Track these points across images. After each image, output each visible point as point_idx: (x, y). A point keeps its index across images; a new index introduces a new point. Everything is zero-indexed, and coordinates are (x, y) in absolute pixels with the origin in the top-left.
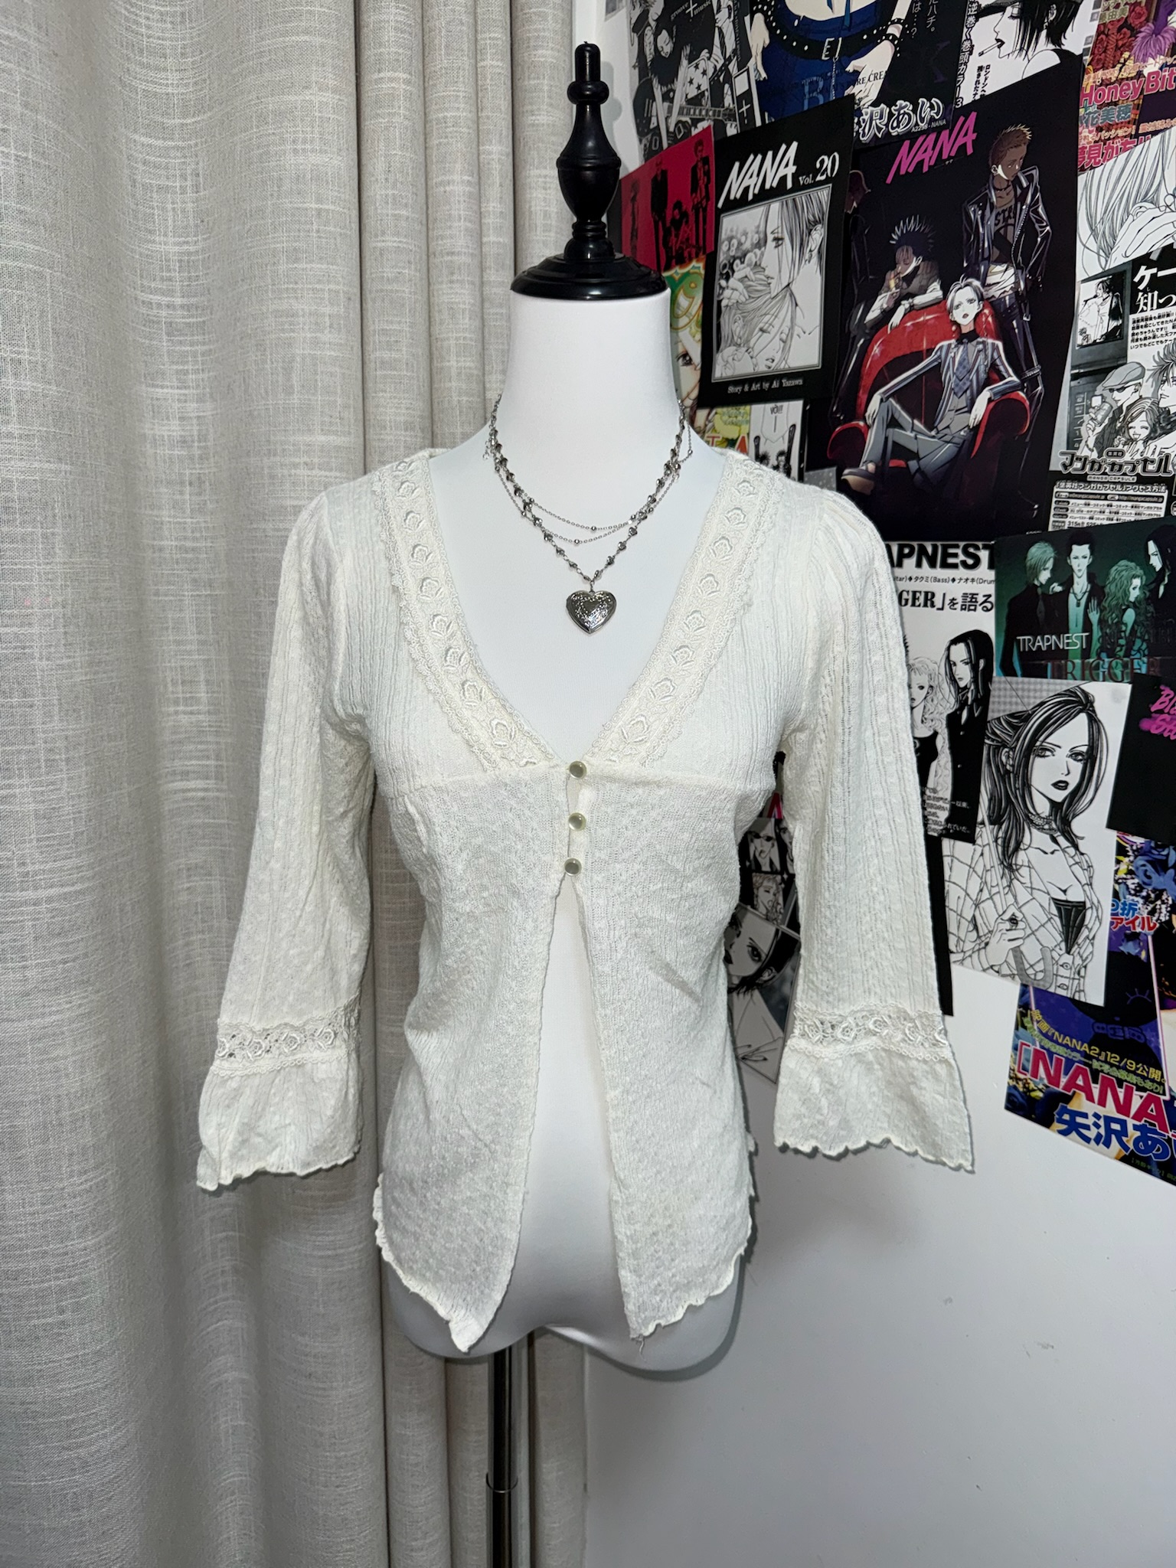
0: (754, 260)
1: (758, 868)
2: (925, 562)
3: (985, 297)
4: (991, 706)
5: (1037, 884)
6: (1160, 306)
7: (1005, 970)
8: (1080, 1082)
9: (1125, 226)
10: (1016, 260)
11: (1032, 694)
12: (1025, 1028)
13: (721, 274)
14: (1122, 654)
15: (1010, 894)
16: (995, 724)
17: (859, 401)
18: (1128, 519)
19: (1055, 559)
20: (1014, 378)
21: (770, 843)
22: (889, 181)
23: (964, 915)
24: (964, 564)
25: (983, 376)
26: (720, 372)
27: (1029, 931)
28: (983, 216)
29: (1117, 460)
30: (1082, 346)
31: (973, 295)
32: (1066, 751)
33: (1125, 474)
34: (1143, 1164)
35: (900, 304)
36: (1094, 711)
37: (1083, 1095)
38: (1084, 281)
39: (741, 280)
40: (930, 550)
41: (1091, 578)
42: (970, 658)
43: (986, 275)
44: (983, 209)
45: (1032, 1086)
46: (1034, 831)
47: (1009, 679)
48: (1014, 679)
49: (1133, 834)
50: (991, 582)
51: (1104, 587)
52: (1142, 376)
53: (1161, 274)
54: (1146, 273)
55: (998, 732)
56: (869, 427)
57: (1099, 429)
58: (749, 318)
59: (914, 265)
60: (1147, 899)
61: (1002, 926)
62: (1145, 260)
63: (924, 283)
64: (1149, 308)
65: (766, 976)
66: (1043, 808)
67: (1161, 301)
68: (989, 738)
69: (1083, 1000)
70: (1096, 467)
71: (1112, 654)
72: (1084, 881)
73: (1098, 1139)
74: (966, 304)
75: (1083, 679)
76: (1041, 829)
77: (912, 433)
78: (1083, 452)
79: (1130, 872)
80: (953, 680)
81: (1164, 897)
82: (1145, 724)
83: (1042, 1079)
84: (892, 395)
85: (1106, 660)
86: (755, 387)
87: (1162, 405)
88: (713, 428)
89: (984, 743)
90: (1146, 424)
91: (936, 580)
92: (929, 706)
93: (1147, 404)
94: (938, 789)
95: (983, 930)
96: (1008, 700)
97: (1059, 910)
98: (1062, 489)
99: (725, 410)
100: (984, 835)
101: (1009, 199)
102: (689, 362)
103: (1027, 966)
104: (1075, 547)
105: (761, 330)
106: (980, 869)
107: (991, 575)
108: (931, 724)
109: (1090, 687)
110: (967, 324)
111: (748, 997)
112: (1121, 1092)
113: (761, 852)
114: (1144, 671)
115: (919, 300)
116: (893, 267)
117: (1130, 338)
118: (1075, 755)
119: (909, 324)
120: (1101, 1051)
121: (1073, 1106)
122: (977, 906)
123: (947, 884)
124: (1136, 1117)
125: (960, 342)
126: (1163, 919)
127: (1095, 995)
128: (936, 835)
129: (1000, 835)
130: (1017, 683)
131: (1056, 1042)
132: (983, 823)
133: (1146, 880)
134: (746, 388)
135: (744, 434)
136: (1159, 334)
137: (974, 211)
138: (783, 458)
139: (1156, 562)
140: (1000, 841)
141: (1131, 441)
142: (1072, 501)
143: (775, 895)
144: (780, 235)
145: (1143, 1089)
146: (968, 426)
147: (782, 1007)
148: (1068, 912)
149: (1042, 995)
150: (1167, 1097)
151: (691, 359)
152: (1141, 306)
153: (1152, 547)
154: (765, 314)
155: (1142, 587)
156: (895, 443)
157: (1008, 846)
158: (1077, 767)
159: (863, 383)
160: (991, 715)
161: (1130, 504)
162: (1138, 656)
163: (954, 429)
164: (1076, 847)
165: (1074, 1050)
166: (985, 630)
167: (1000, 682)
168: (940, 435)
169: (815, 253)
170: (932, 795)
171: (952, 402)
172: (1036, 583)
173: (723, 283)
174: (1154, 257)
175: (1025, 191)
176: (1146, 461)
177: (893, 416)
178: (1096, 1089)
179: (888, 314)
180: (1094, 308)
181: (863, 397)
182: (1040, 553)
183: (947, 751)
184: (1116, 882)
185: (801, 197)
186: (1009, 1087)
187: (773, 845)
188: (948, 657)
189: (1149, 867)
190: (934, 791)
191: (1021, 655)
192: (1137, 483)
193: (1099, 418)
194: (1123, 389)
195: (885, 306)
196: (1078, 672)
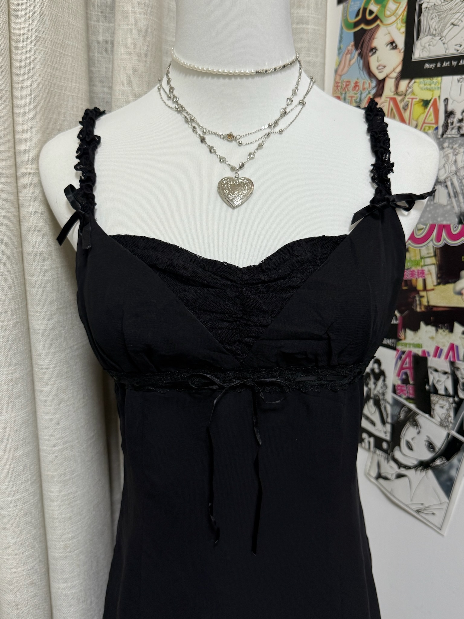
1: (436, 391)
21: (445, 376)
26: (418, 54)
58: (443, 16)
65: (438, 462)
86: (445, 64)
88: (413, 93)
99: (422, 80)
102: (396, 47)
105: (452, 24)
111: (423, 473)
113: (438, 381)
134: (439, 65)
135: (436, 96)
143: (447, 410)
147: (449, 483)
151: (396, 46)
154: (456, 13)
187: (448, 378)
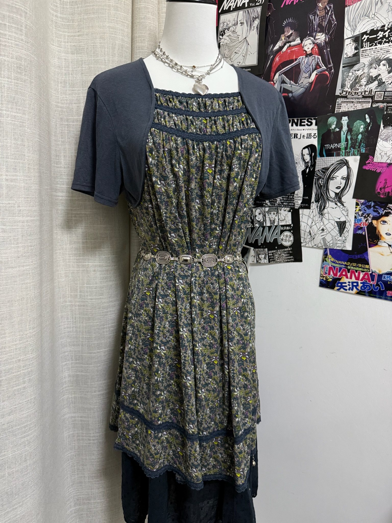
0: (233, 30)
2: (294, 125)
3: (315, 43)
4: (316, 167)
5: (331, 218)
6: (370, 46)
7: (320, 245)
8: (344, 273)
9: (359, 23)
10: (325, 31)
11: (329, 162)
12: (326, 261)
13: (220, 34)
14: (357, 148)
15: (322, 222)
16: (317, 172)
17: (271, 75)
18: (359, 108)
19: (337, 121)
20: (325, 67)
22: (282, 6)
23: (306, 231)
24: (307, 125)
25: (314, 67)
27: (328, 232)
28: (314, 18)
29: (357, 91)
30: (346, 58)
31: (311, 42)
32: (340, 177)
33: (359, 95)
34: (363, 293)
35: (286, 45)
36: (349, 165)
37: (345, 277)
38: (346, 39)
39: (228, 36)
40: (296, 121)
41: (348, 126)
42: (309, 153)
43: (315, 36)
44: (315, 16)
45: (328, 278)
46: (330, 202)
47: (322, 158)
48: (324, 158)
49: (361, 199)
50: (316, 130)
51: (352, 128)
52: (364, 66)
53: (370, 37)
54: (365, 37)
55: (318, 174)
56: (275, 84)
57: (351, 82)
59: (291, 32)
60: (365, 217)
61: (319, 232)
62: (365, 33)
63: (294, 38)
64: (367, 47)
66: (332, 195)
67: (370, 45)
68: (315, 176)
69: (345, 249)
70: (350, 93)
71: (354, 148)
72: (345, 215)
73: (349, 289)
74: (308, 45)
75: (345, 156)
76: (332, 202)
77: (290, 85)
78: (346, 89)
79: (360, 210)
80: (304, 160)
81: (370, 216)
82: (364, 167)
83: (331, 275)
84: (283, 73)
85: (353, 150)
87: (371, 75)
89: (314, 178)
90: (366, 81)
91: (298, 130)
93: (366, 75)
94: (299, 194)
95: (312, 234)
96: (322, 164)
97: (338, 224)
98: (339, 101)
100: (313, 206)
101: (323, 13)
103: (327, 243)
104: (343, 117)
106: (312, 216)
107: (316, 127)
109: (347, 158)
110: (309, 51)
112: (357, 274)
114: (364, 152)
115: (292, 44)
116: (283, 33)
117: (361, 56)
118: (343, 178)
119: (289, 51)
120: (351, 263)
121: (341, 281)
122: (311, 227)
123: (301, 223)
124: (362, 280)
125: (306, 56)
126: (370, 222)
127: (349, 247)
128: (297, 208)
129: (319, 205)
130: (325, 159)
131: (336, 263)
132: (313, 202)
133: (365, 212)
136: (369, 54)
137: (312, 17)
139: (368, 120)
140: (318, 207)
141: (361, 85)
142: (342, 104)
144: (243, 22)
145: (363, 272)
146: (309, 82)
148: (341, 225)
149: (332, 250)
150: (371, 272)
152: (364, 46)
153: (367, 116)
155: (364, 128)
156: (284, 88)
157: (321, 208)
158: (344, 182)
159: (273, 70)
160: (316, 170)
161: (360, 104)
162: (362, 148)
163: (304, 83)
164: (343, 205)
165: (342, 264)
166: (314, 144)
167: (319, 159)
168: (299, 85)
169: (255, 28)
171: (304, 75)
172: (331, 129)
173: (221, 37)
174: (368, 32)
175: (329, 11)
176: (365, 91)
177: (283, 80)
178: (349, 275)
179: (281, 48)
180: (350, 47)
181: (272, 74)
182: (332, 120)
183: (302, 182)
184: (356, 213)
185: (251, 10)
186: (321, 280)
188: (302, 153)
189: (365, 208)
190: (297, 195)
191: (326, 151)
192: (363, 98)
193: (351, 79)
194: (359, 70)
195: (280, 45)
196: (343, 154)
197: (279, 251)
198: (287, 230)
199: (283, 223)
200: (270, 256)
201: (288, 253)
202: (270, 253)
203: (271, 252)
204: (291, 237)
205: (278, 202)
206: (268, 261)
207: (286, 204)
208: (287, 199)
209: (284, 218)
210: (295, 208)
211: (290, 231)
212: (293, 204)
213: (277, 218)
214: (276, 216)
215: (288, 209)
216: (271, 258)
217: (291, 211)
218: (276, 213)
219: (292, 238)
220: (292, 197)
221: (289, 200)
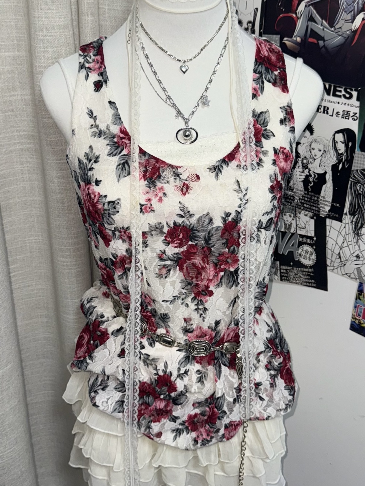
4: (353, 164)
7: (352, 276)
12: (360, 299)
15: (357, 245)
16: (355, 172)
17: (294, 3)
23: (335, 252)
24: (344, 96)
25: (360, 6)
27: (364, 262)
42: (345, 140)
45: (362, 322)
47: (363, 153)
50: (357, 107)
55: (356, 176)
56: (298, 18)
61: (352, 258)
68: (352, 178)
77: (321, 27)
80: (336, 149)
91: (330, 101)
92: (323, 159)
94: (326, 197)
95: (343, 259)
96: (362, 162)
100: (346, 219)
103: (363, 276)
106: (343, 233)
107: (358, 104)
108: (324, 168)
122: (341, 249)
123: (327, 238)
128: (323, 216)
129: (354, 220)
132: (346, 214)
138: (251, 25)
140: (354, 223)
146: (351, 30)
156: (312, 30)
157: (358, 225)
160: (353, 168)
163: (344, 29)
166: (353, 129)
167: (358, 154)
168: (336, 31)
170: (323, 199)
171: (343, 16)
177: (311, 15)
183: (331, 181)
186: (352, 322)
188: (334, 139)
190: (324, 197)
197: (295, 268)
198: (308, 244)
199: (303, 232)
200: (283, 273)
201: (308, 275)
202: (283, 269)
203: (284, 267)
204: (312, 254)
205: (296, 201)
206: (279, 278)
207: (308, 206)
208: (309, 200)
209: (304, 226)
210: (321, 215)
211: (312, 247)
212: (317, 209)
213: (294, 222)
214: (293, 220)
215: (310, 214)
216: (283, 276)
217: (315, 218)
218: (292, 215)
219: (314, 257)
220: (316, 199)
221: (311, 202)
